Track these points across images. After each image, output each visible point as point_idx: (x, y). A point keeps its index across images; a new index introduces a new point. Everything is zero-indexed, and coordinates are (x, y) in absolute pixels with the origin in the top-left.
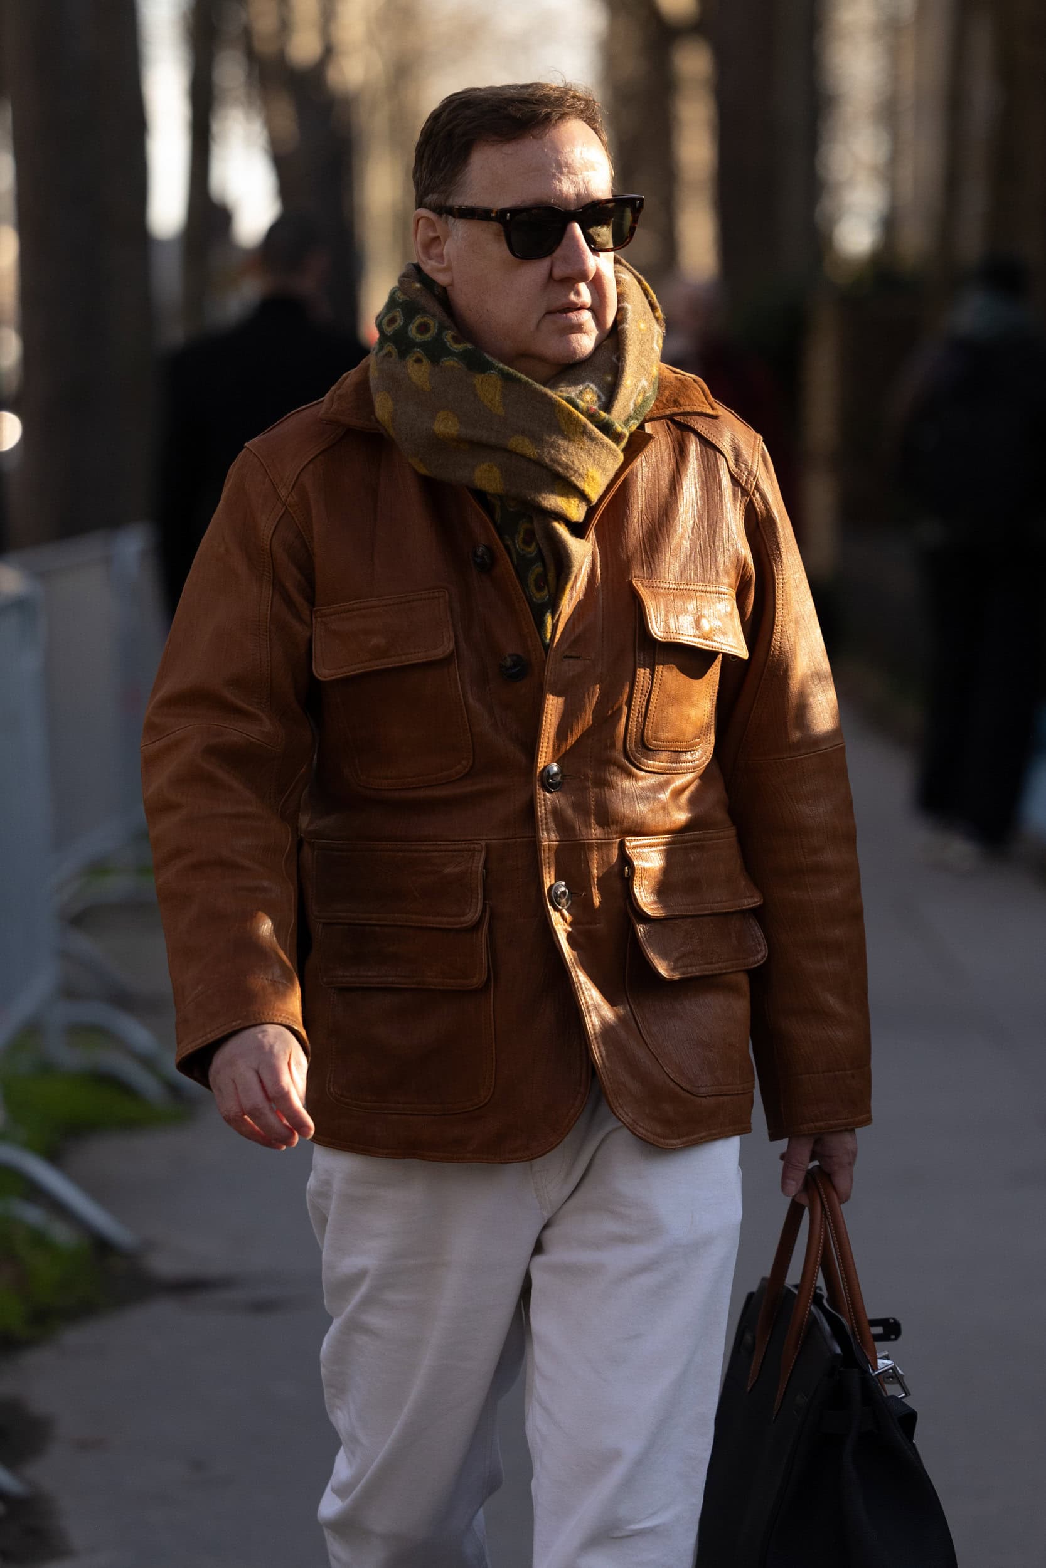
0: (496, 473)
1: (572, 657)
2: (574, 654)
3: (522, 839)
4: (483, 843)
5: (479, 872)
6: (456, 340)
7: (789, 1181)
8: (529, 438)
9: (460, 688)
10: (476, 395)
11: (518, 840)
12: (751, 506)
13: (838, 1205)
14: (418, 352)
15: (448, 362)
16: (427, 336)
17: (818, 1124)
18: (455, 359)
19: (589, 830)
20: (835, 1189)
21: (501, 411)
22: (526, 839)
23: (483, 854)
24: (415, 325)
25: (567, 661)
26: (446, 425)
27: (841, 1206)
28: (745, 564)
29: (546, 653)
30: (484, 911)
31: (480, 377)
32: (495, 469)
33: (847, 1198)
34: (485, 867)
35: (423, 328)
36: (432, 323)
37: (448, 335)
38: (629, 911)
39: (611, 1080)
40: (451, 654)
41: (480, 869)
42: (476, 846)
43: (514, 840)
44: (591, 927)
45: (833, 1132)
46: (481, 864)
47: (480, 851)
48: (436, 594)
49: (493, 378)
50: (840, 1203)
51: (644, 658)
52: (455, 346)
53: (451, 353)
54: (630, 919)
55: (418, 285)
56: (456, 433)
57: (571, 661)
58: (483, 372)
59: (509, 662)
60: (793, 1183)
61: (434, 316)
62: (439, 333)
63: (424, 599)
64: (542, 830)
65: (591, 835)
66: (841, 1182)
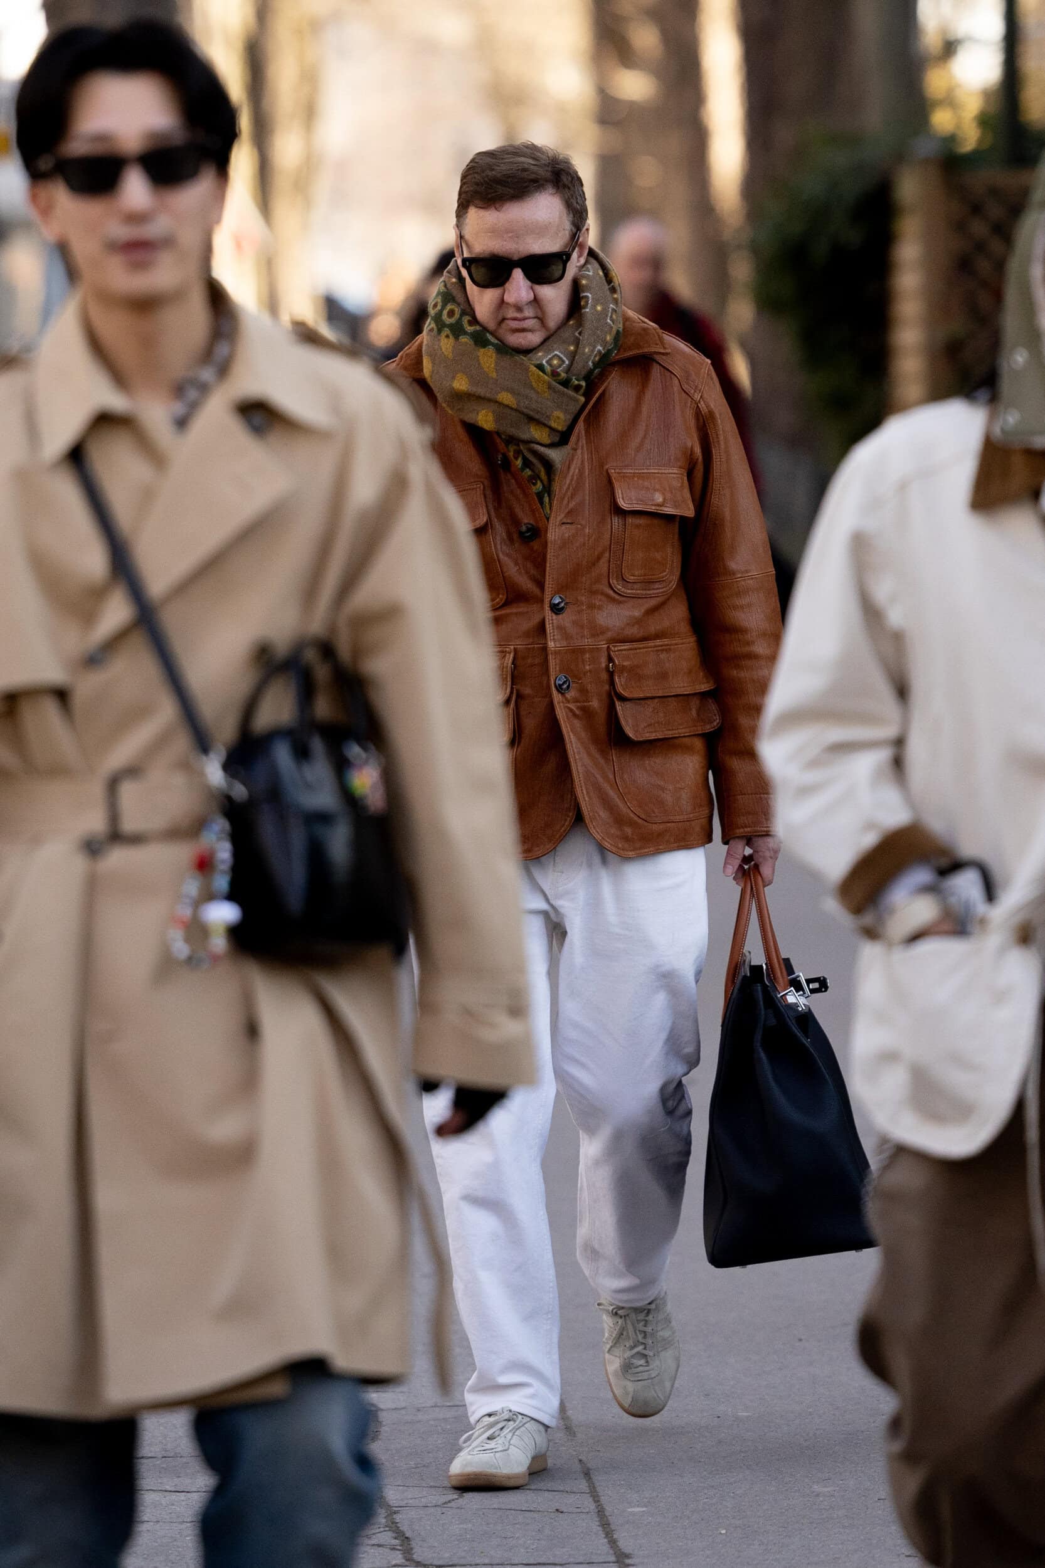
0: (491, 417)
1: (568, 523)
2: (569, 521)
3: (538, 645)
4: (512, 647)
5: (509, 667)
6: (470, 323)
7: (728, 866)
8: (511, 394)
9: (493, 548)
10: (479, 364)
11: (536, 646)
12: (698, 409)
13: (762, 887)
14: (447, 331)
15: (464, 339)
16: (453, 319)
17: (746, 830)
18: (467, 337)
19: (583, 639)
20: (760, 874)
21: (494, 375)
22: (541, 645)
23: (512, 655)
24: (447, 310)
25: (564, 527)
26: (461, 384)
27: (765, 889)
28: (692, 452)
29: (548, 521)
30: (511, 693)
31: (482, 350)
32: (490, 414)
33: (770, 883)
34: (513, 663)
35: (451, 313)
36: (456, 309)
37: (466, 319)
38: (613, 693)
39: (589, 810)
40: (486, 524)
41: (510, 665)
42: (507, 649)
43: (532, 646)
44: (586, 704)
45: (759, 836)
46: (511, 661)
47: (510, 653)
48: (475, 486)
49: (490, 350)
50: (764, 886)
51: (618, 521)
52: (469, 328)
53: (465, 333)
54: (613, 700)
55: (454, 280)
56: (466, 390)
57: (568, 526)
58: (484, 347)
59: (524, 528)
60: (731, 867)
61: (459, 304)
62: (460, 319)
63: (467, 490)
64: (551, 640)
65: (585, 642)
66: (765, 870)
